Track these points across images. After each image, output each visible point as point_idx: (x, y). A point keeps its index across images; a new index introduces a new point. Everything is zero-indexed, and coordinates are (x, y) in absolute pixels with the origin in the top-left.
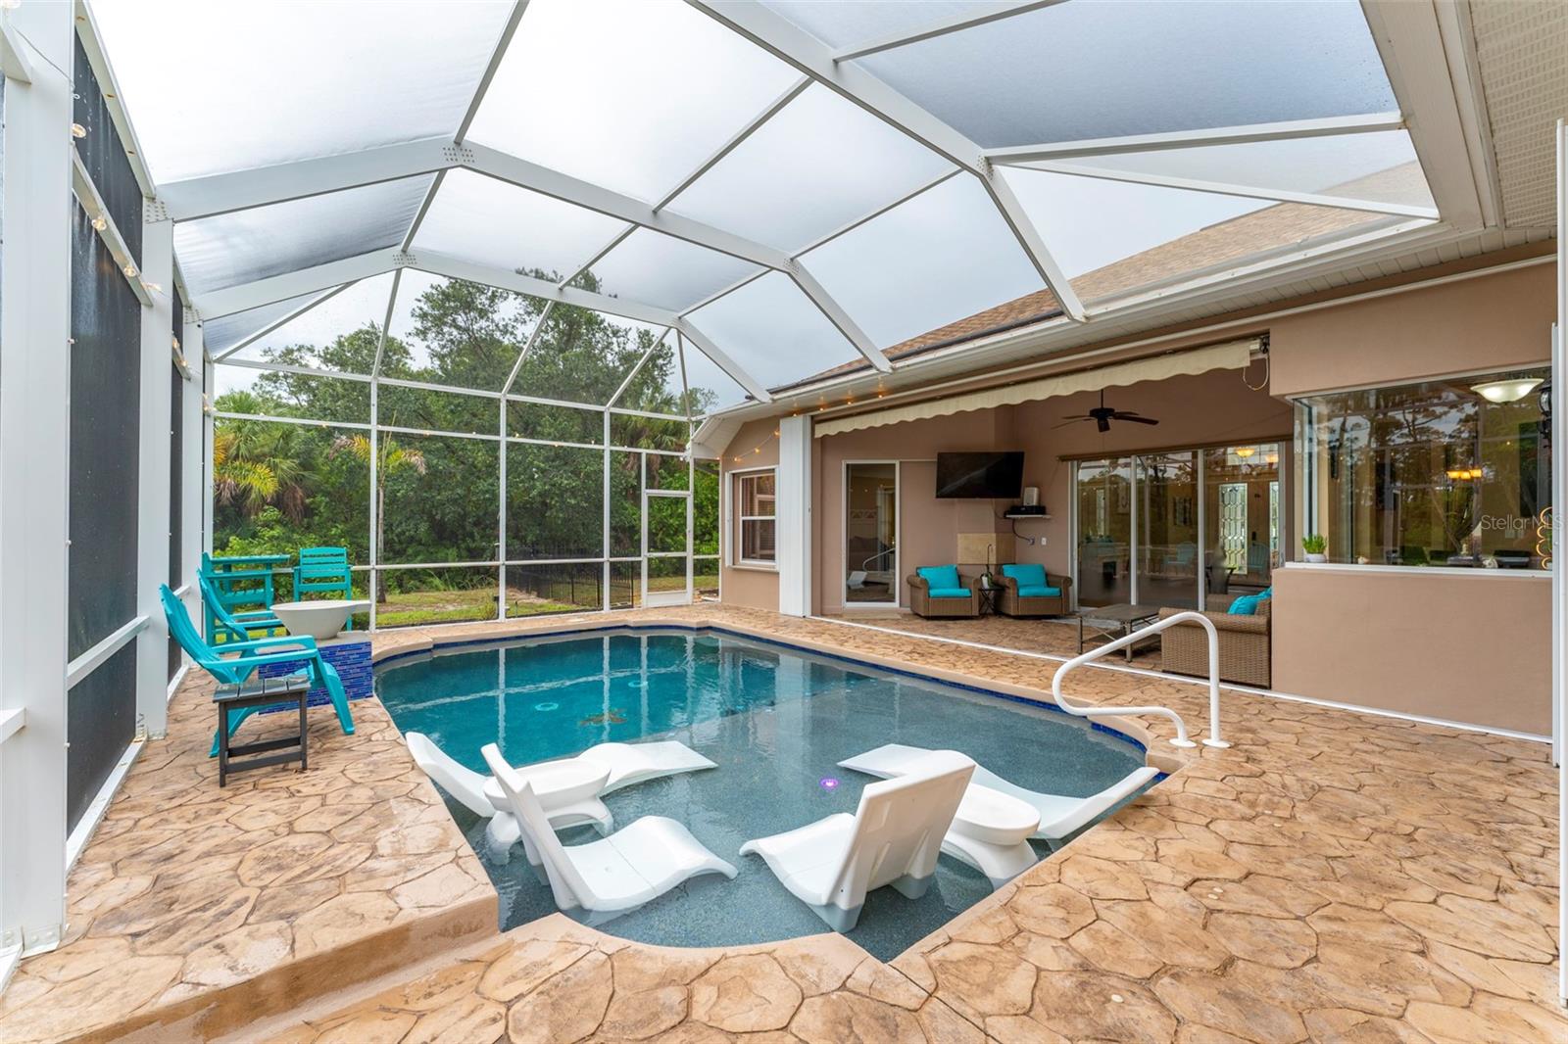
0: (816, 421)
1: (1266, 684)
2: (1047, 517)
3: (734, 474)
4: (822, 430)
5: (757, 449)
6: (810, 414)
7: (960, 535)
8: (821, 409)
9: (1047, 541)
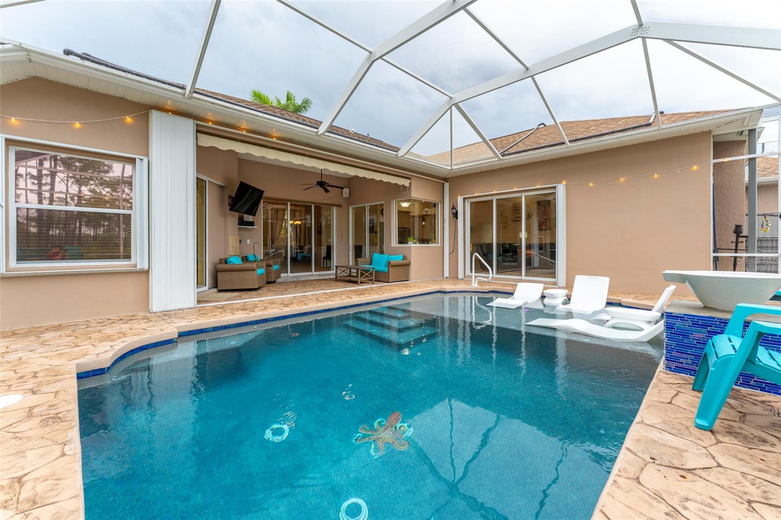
0: (199, 131)
2: (253, 227)
3: (5, 140)
4: (206, 141)
5: (79, 123)
6: (195, 121)
7: (230, 237)
8: (210, 123)
9: (250, 242)
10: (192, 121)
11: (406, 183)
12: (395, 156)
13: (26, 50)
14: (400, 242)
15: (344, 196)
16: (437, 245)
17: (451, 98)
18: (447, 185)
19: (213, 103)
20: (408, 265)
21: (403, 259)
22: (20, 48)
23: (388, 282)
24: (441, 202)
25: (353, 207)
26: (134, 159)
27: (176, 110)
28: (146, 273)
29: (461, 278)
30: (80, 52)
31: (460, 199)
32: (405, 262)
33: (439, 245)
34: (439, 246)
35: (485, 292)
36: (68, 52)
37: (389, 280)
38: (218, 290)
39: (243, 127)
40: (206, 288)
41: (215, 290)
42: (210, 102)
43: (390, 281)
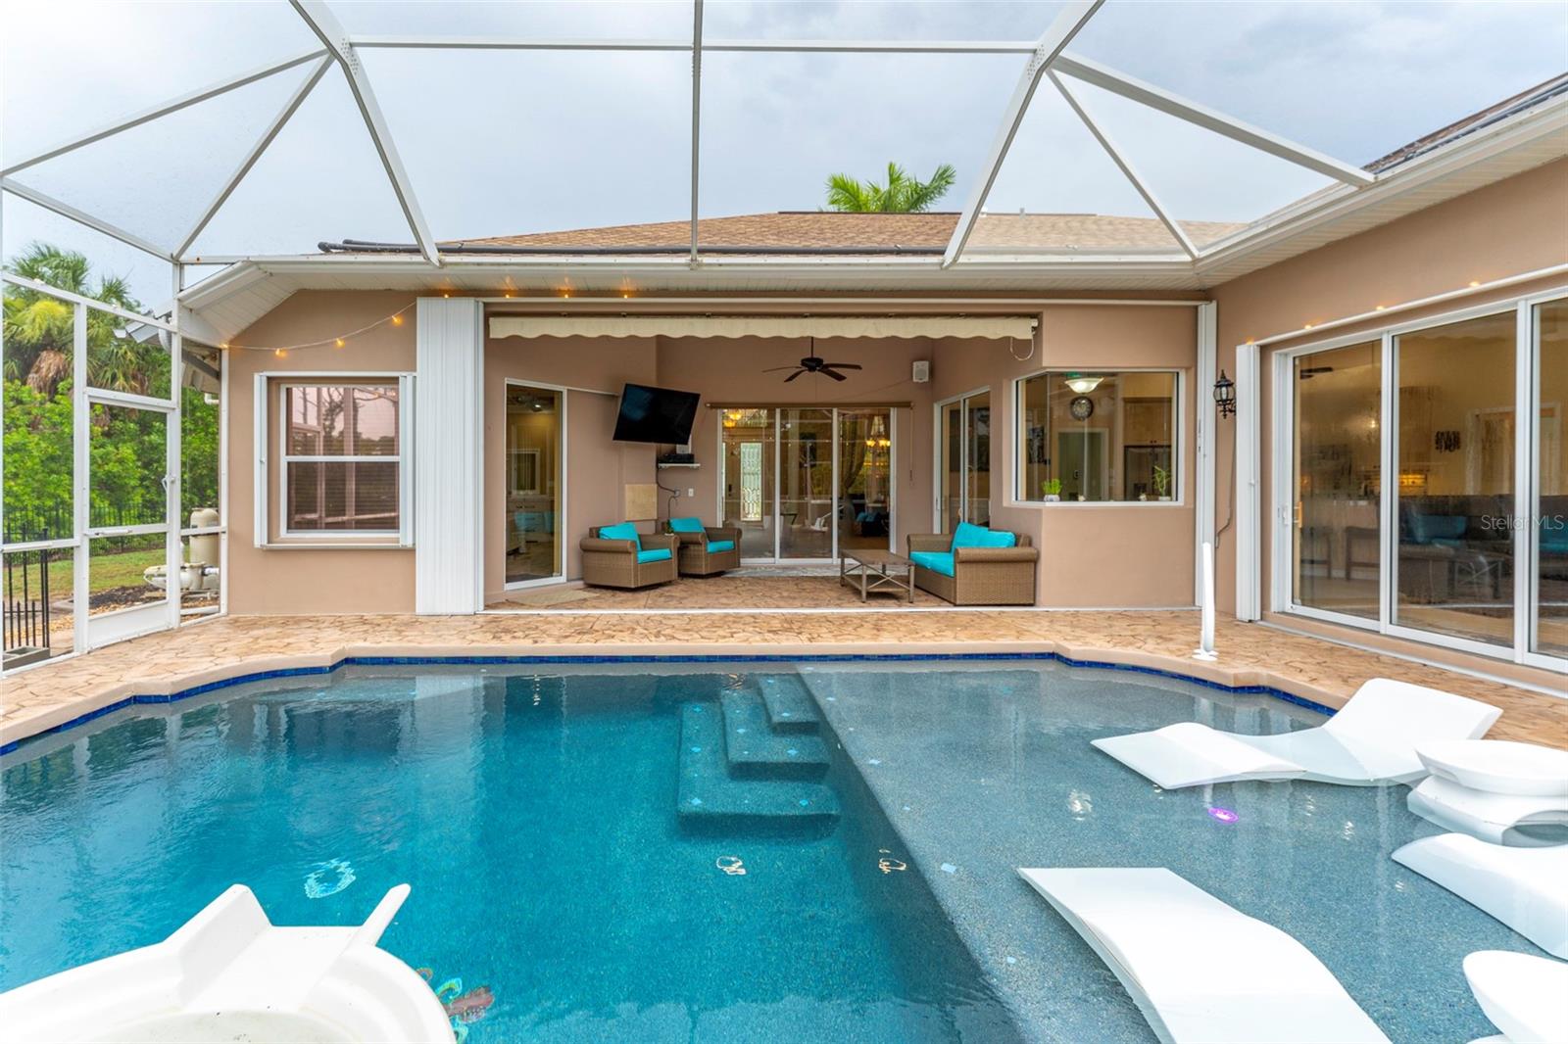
0: (490, 314)
1: (1032, 602)
2: (695, 465)
3: (269, 379)
4: (502, 329)
5: (341, 340)
6: (478, 299)
7: (627, 486)
8: (507, 296)
9: (695, 493)
10: (472, 300)
11: (1021, 330)
12: (938, 268)
13: (257, 263)
14: (1030, 496)
15: (915, 380)
16: (1173, 504)
17: (1034, 51)
18: (1208, 312)
19: (479, 264)
20: (1033, 561)
21: (1016, 545)
22: (249, 264)
23: (955, 605)
24: (1187, 369)
25: (941, 403)
26: (397, 378)
27: (455, 288)
28: (412, 551)
29: (1247, 619)
30: (340, 242)
31: (1246, 356)
32: (1022, 551)
33: (1181, 503)
34: (1177, 509)
35: (1226, 689)
36: (325, 248)
37: (955, 599)
38: (585, 584)
39: (564, 288)
40: (563, 579)
41: (580, 584)
42: (474, 264)
43: (958, 602)
